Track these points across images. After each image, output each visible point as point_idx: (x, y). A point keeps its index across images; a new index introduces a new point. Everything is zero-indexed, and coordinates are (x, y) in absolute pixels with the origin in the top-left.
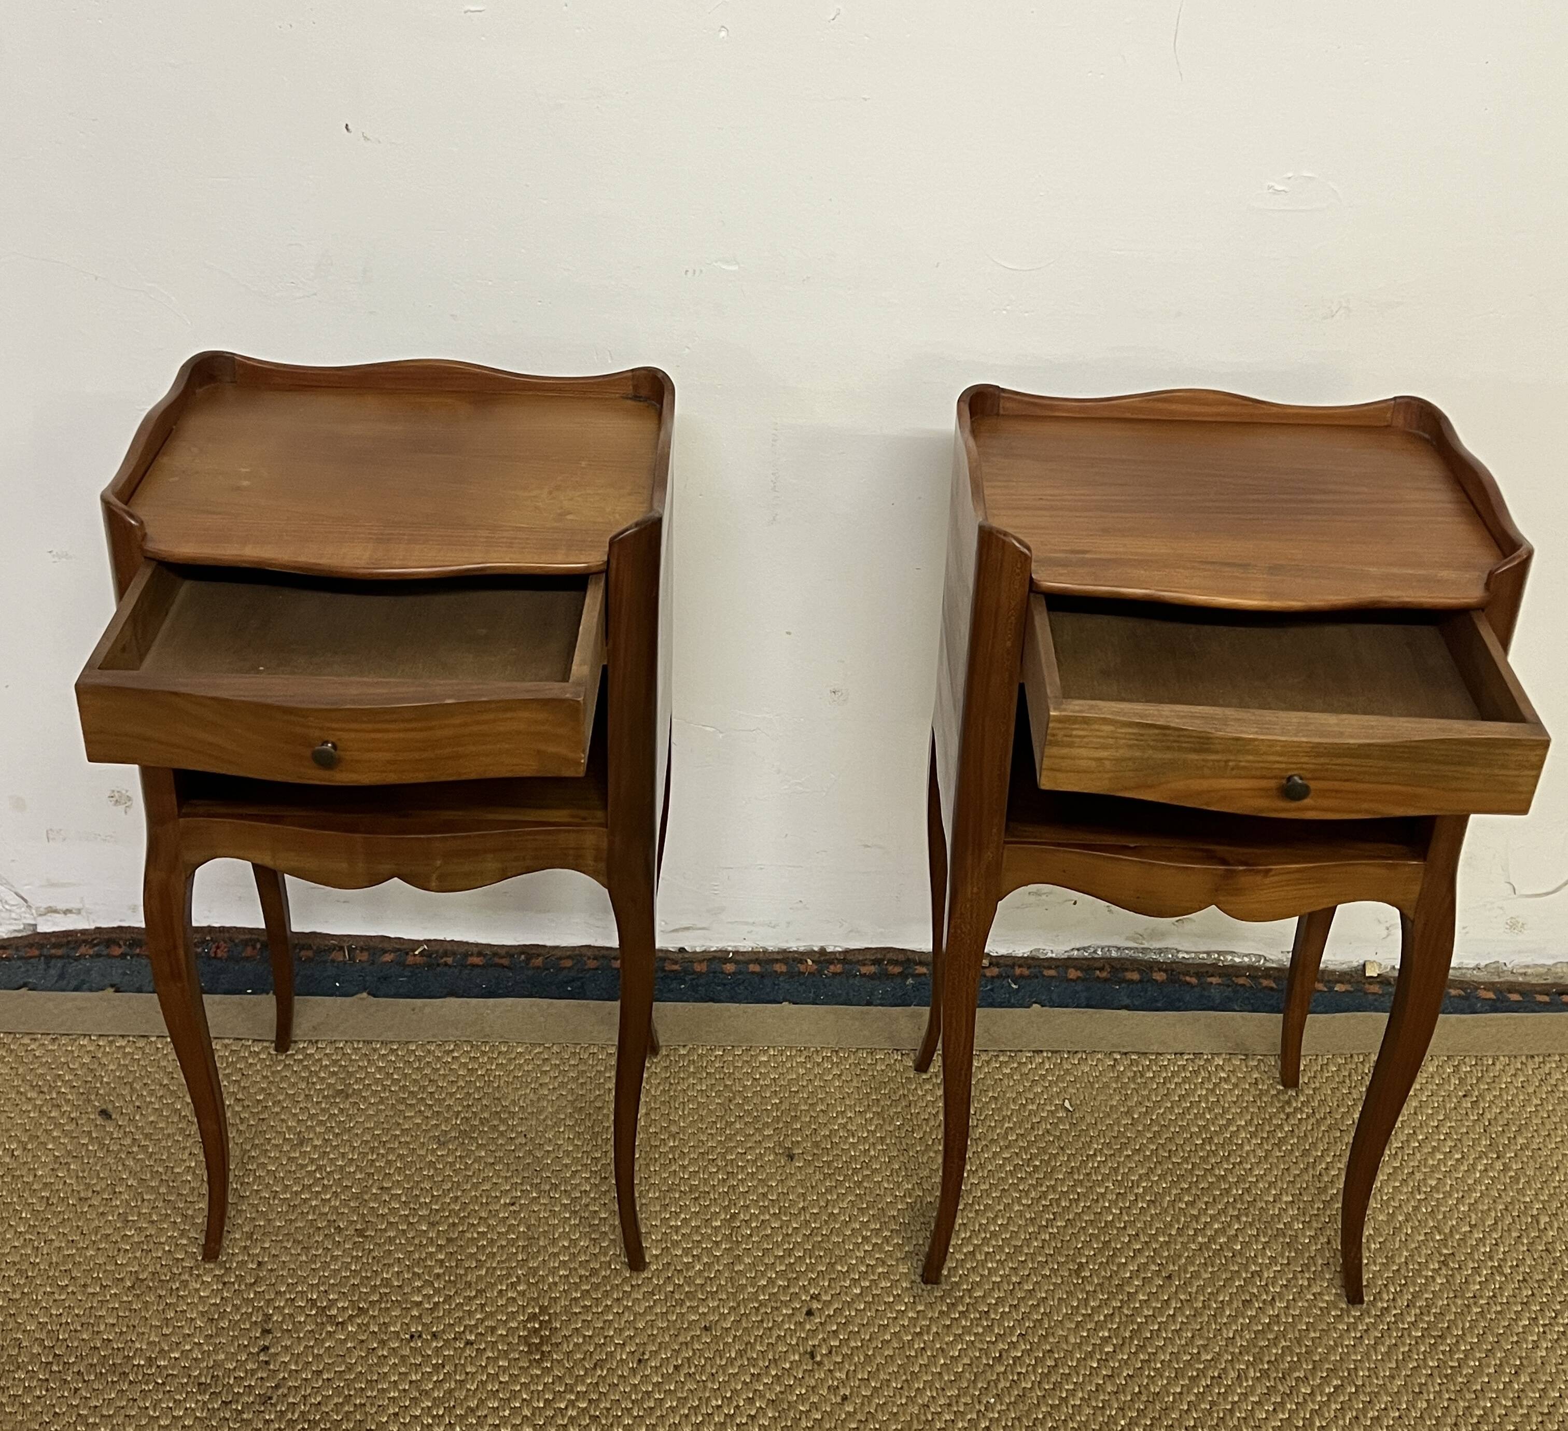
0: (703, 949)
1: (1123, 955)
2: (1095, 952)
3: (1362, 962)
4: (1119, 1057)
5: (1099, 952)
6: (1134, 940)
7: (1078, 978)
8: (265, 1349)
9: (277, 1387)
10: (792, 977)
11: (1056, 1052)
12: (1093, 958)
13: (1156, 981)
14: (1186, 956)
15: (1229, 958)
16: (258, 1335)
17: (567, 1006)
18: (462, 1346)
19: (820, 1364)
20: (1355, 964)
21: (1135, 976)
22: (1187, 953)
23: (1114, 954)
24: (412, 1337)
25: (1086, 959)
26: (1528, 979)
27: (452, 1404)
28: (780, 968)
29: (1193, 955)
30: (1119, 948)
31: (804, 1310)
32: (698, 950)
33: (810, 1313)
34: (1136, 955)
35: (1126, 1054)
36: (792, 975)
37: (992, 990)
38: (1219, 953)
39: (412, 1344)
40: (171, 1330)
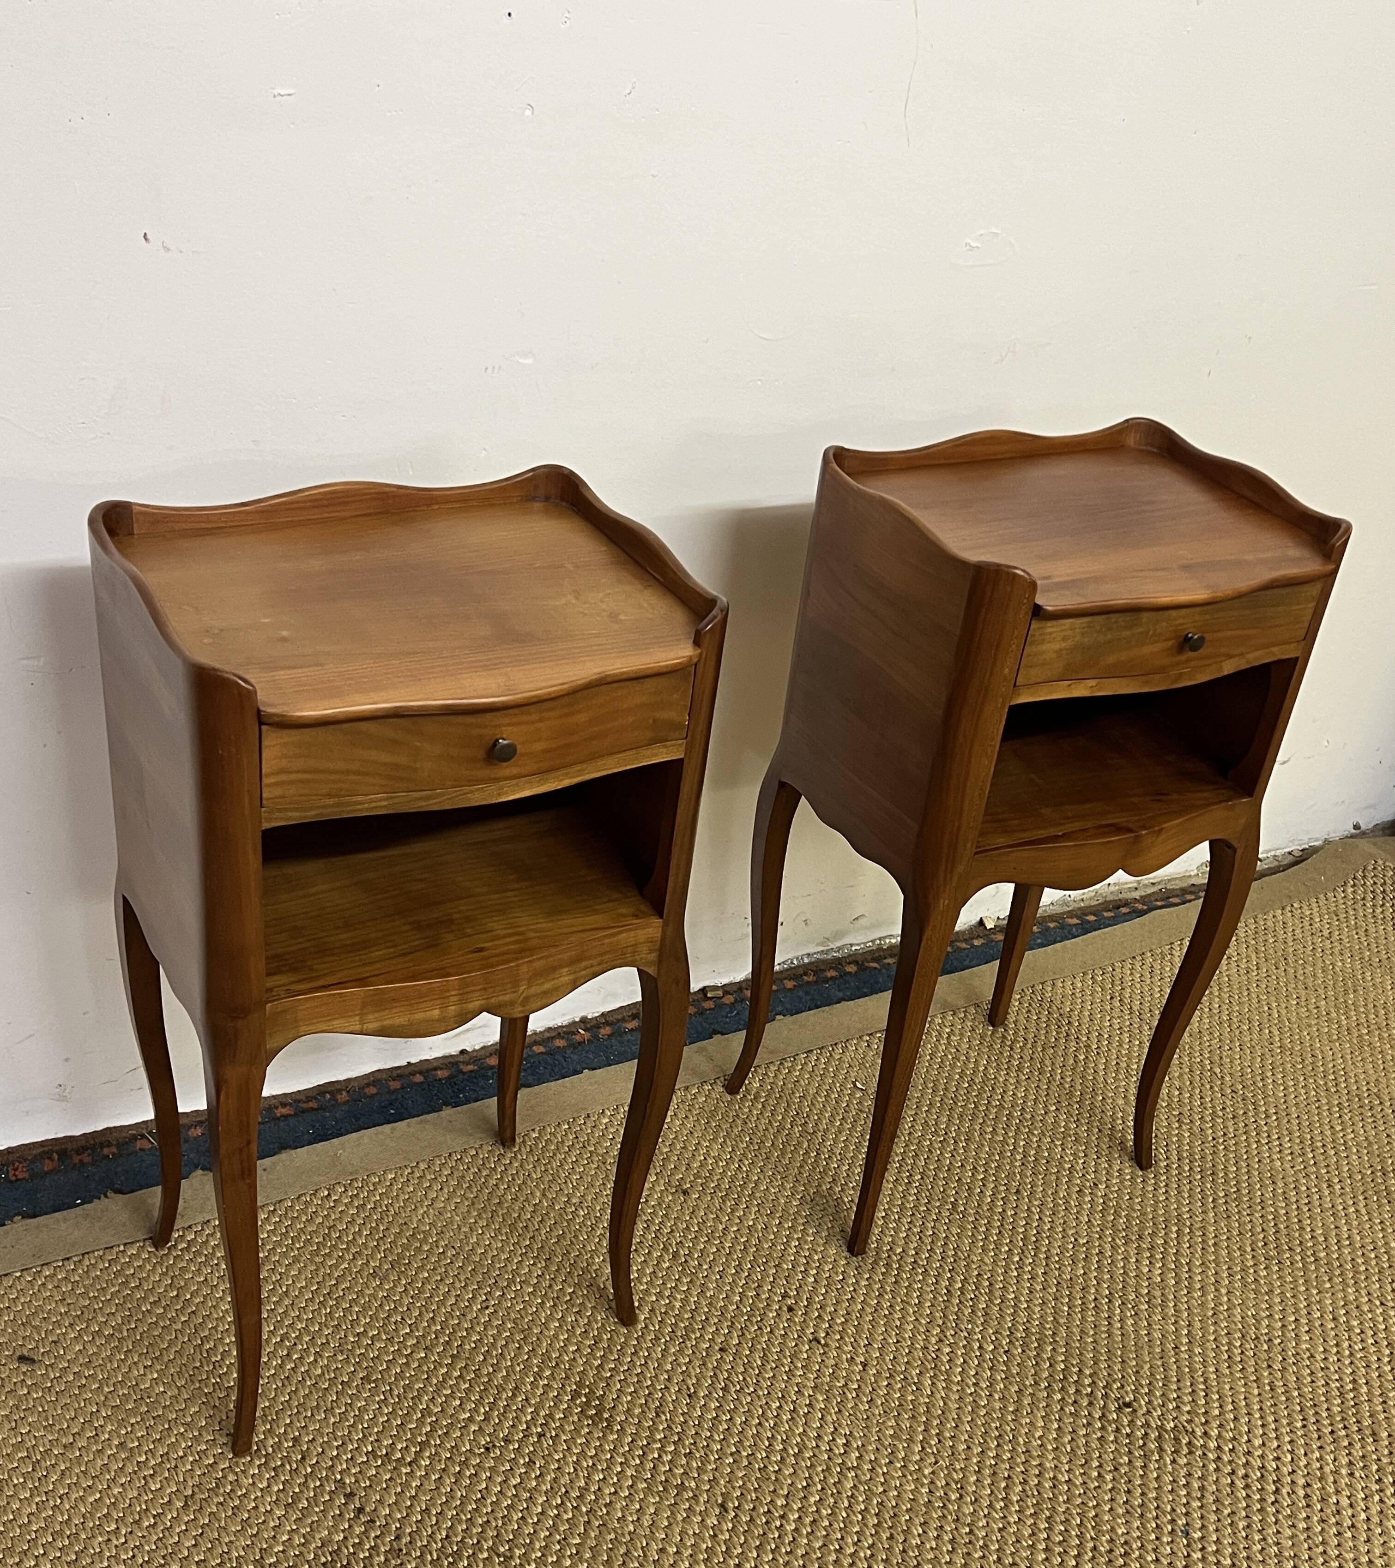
0: (482, 1045)
1: (813, 960)
2: (792, 963)
3: (978, 919)
4: (868, 1038)
5: (795, 962)
6: (822, 944)
7: (795, 986)
8: (360, 1510)
9: (398, 1538)
10: (575, 1048)
11: (822, 1048)
12: (792, 968)
13: (850, 973)
14: (858, 948)
15: (887, 941)
16: (343, 1501)
17: (409, 1126)
18: (536, 1440)
19: (826, 1345)
20: (973, 922)
21: (832, 973)
22: (858, 945)
23: (806, 961)
24: (487, 1449)
25: (787, 970)
26: (1087, 903)
27: (564, 1490)
28: (560, 1043)
29: (862, 946)
30: (809, 954)
31: (785, 1309)
32: (477, 1048)
33: (790, 1309)
34: (822, 957)
35: (871, 1034)
36: (575, 1046)
37: (738, 1014)
38: (880, 939)
39: (492, 1455)
40: (256, 1529)
